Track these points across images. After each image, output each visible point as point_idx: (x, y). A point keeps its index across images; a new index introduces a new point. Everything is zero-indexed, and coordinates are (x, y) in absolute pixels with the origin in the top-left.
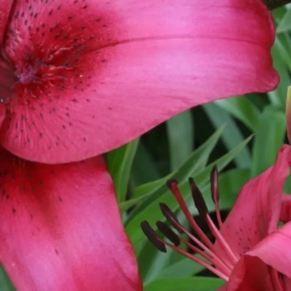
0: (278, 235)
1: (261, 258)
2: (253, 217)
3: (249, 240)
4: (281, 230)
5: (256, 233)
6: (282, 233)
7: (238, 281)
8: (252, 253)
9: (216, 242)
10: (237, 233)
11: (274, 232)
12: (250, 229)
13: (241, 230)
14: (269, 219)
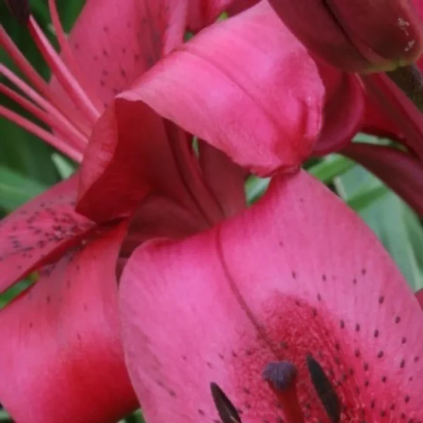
0: (186, 54)
1: (151, 105)
2: (129, 25)
3: (123, 73)
4: (190, 45)
5: (137, 57)
6: (194, 52)
7: (104, 156)
8: (131, 95)
9: (54, 79)
10: (96, 58)
11: (175, 50)
12: (124, 51)
13: (105, 53)
14: (164, 26)
